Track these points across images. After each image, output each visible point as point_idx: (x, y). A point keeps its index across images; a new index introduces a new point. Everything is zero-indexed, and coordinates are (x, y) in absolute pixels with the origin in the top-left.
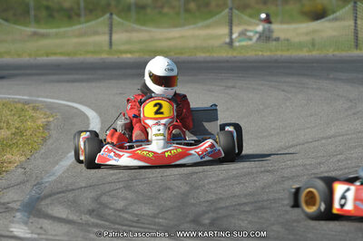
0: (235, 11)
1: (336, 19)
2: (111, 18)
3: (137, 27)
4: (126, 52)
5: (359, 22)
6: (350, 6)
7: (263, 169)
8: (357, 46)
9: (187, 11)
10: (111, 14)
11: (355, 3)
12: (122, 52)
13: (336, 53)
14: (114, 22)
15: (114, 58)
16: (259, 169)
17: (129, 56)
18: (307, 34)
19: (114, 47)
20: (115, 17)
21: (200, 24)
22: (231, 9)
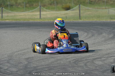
0: (42, 7)
1: (73, 10)
2: (2, 9)
3: (10, 12)
4: (7, 19)
5: (81, 11)
6: (78, 6)
7: (51, 57)
8: (80, 18)
9: (26, 7)
10: (2, 8)
11: (80, 5)
12: (6, 19)
13: (73, 21)
14: (3, 10)
15: (3, 21)
16: (50, 57)
17: (8, 21)
18: (64, 14)
19: (3, 18)
20: (3, 8)
21: (30, 11)
22: (40, 6)
